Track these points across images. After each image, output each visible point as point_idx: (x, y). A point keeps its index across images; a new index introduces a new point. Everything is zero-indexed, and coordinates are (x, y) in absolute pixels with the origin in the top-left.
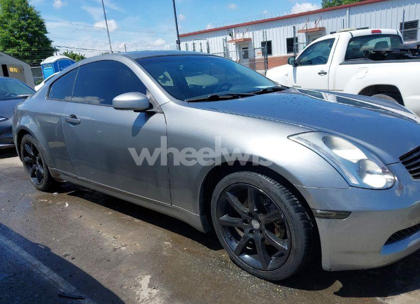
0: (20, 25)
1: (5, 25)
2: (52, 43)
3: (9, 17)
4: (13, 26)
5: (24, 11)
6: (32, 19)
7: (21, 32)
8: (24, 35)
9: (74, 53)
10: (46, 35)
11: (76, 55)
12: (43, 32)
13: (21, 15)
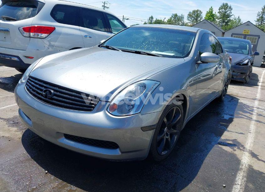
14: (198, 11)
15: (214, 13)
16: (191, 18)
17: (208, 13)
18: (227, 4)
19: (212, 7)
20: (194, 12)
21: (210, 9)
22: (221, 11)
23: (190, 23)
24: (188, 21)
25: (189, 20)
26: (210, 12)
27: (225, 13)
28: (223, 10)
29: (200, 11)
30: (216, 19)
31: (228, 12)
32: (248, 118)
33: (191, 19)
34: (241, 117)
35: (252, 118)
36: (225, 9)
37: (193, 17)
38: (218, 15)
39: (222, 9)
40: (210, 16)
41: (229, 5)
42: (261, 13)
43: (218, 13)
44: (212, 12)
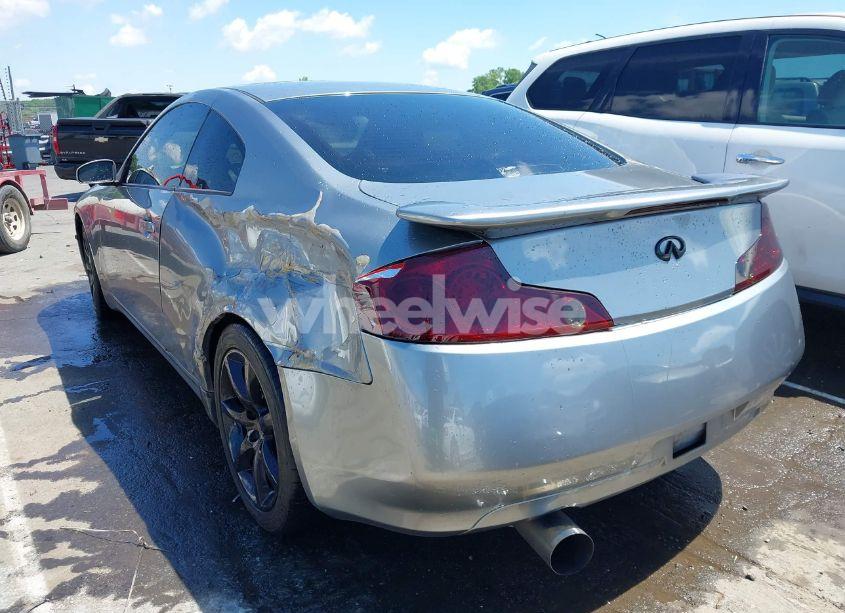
32: (31, 470)
34: (60, 456)
35: (18, 477)
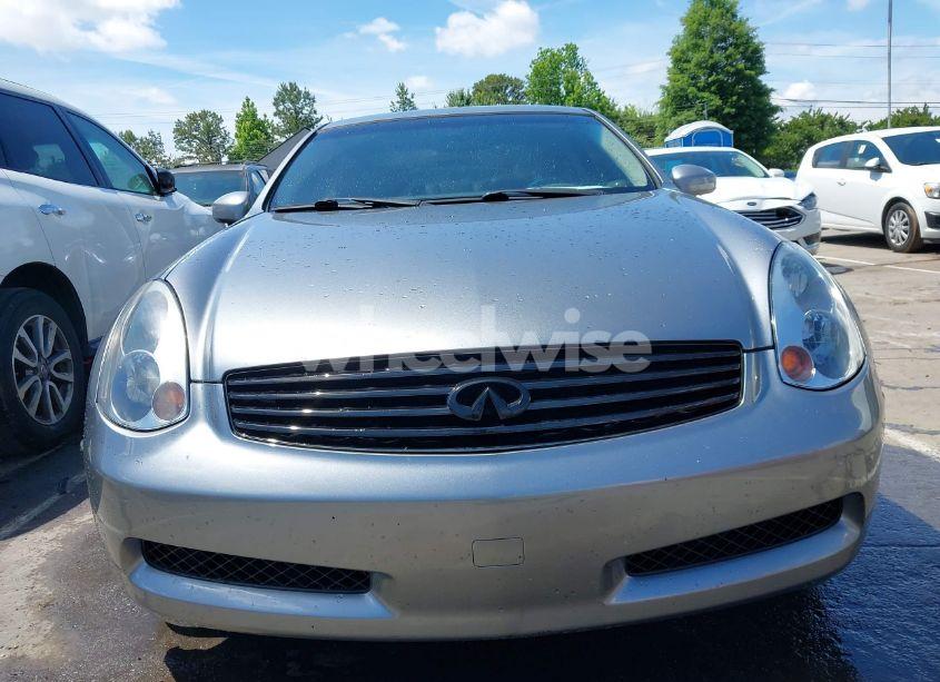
0: (711, 61)
1: (685, 65)
2: (773, 95)
3: (696, 47)
4: (699, 65)
5: (725, 30)
6: (737, 46)
7: (710, 76)
8: (714, 82)
9: (825, 112)
10: (761, 78)
11: (829, 116)
12: (753, 73)
13: (716, 41)
14: (204, 115)
15: (260, 116)
16: (189, 143)
17: (241, 120)
18: (294, 87)
19: (248, 100)
20: (193, 118)
21: (244, 106)
22: (281, 108)
23: (190, 158)
24: (180, 154)
25: (183, 149)
26: (246, 114)
27: (297, 113)
28: (289, 105)
29: (214, 115)
30: (276, 137)
31: (304, 112)
33: (191, 145)
36: (292, 102)
37: (195, 137)
38: (277, 121)
39: (284, 102)
40: (251, 129)
41: (301, 88)
42: (398, 105)
43: (275, 115)
44: (254, 115)
